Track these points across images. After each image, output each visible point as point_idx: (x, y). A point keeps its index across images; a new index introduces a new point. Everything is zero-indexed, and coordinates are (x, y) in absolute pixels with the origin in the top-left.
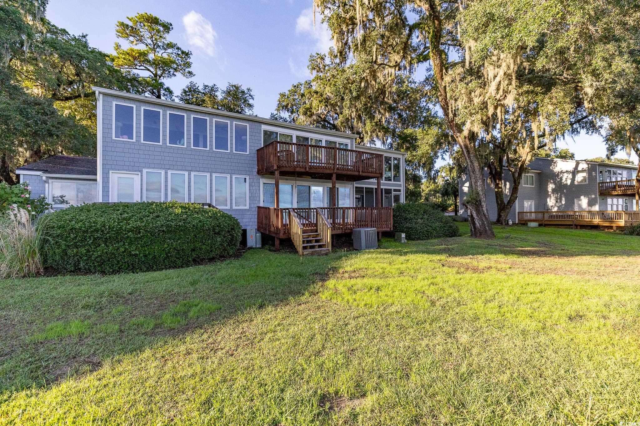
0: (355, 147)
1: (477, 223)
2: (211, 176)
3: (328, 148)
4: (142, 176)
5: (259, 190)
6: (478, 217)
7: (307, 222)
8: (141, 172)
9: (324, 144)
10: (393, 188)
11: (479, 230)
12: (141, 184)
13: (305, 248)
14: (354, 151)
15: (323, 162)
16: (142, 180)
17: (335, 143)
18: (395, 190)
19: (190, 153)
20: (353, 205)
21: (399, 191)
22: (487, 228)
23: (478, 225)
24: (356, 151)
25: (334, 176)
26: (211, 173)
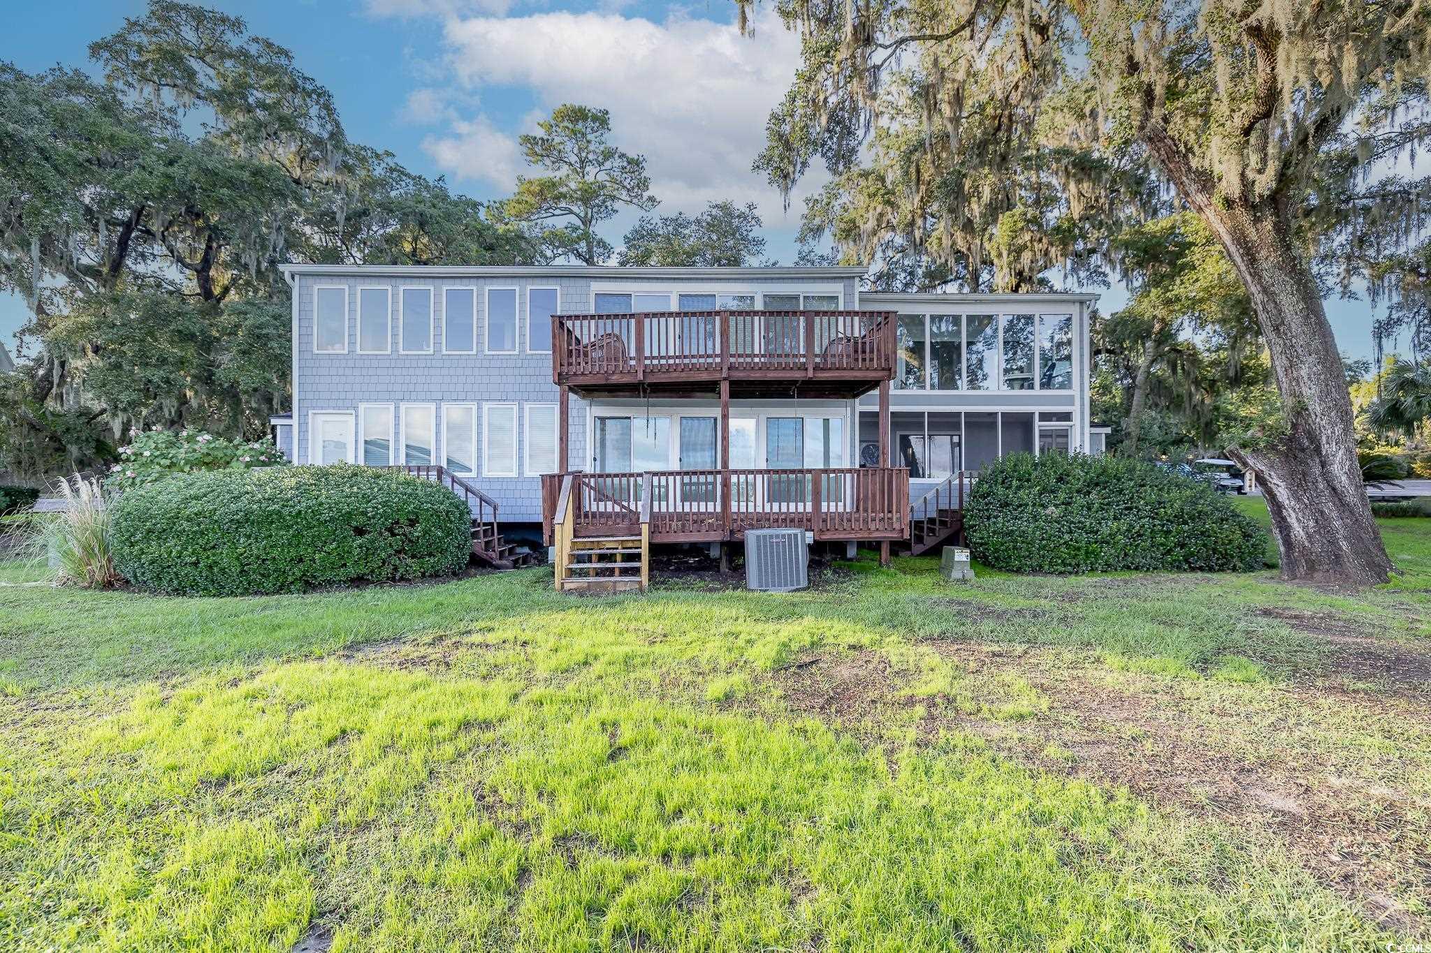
0: (861, 300)
1: (1295, 524)
2: (479, 408)
3: (771, 313)
4: (357, 416)
5: (584, 432)
6: (1299, 500)
7: (617, 509)
8: (356, 408)
9: (759, 306)
10: (1037, 409)
11: (1304, 552)
12: (356, 433)
13: (571, 573)
14: (856, 313)
15: (757, 352)
16: (357, 424)
17: (796, 298)
18: (1045, 417)
19: (440, 364)
20: (852, 462)
21: (1067, 417)
22: (1344, 545)
23: (1298, 531)
24: (864, 313)
25: (725, 388)
26: (479, 401)
